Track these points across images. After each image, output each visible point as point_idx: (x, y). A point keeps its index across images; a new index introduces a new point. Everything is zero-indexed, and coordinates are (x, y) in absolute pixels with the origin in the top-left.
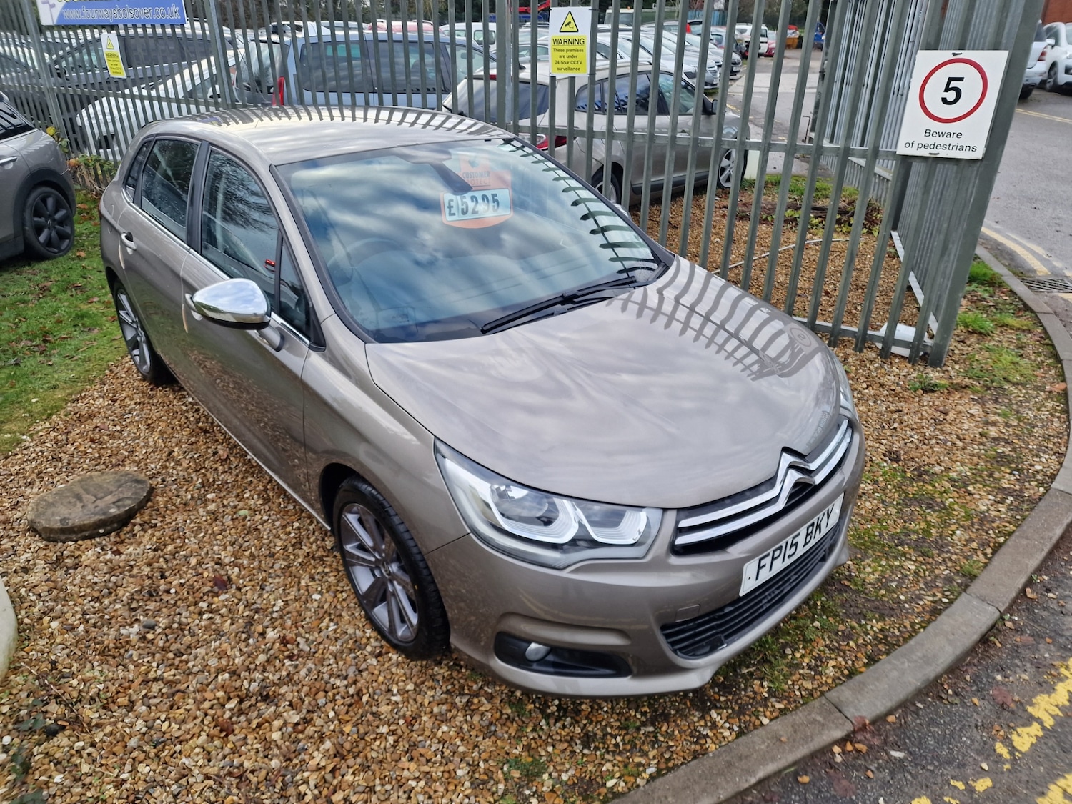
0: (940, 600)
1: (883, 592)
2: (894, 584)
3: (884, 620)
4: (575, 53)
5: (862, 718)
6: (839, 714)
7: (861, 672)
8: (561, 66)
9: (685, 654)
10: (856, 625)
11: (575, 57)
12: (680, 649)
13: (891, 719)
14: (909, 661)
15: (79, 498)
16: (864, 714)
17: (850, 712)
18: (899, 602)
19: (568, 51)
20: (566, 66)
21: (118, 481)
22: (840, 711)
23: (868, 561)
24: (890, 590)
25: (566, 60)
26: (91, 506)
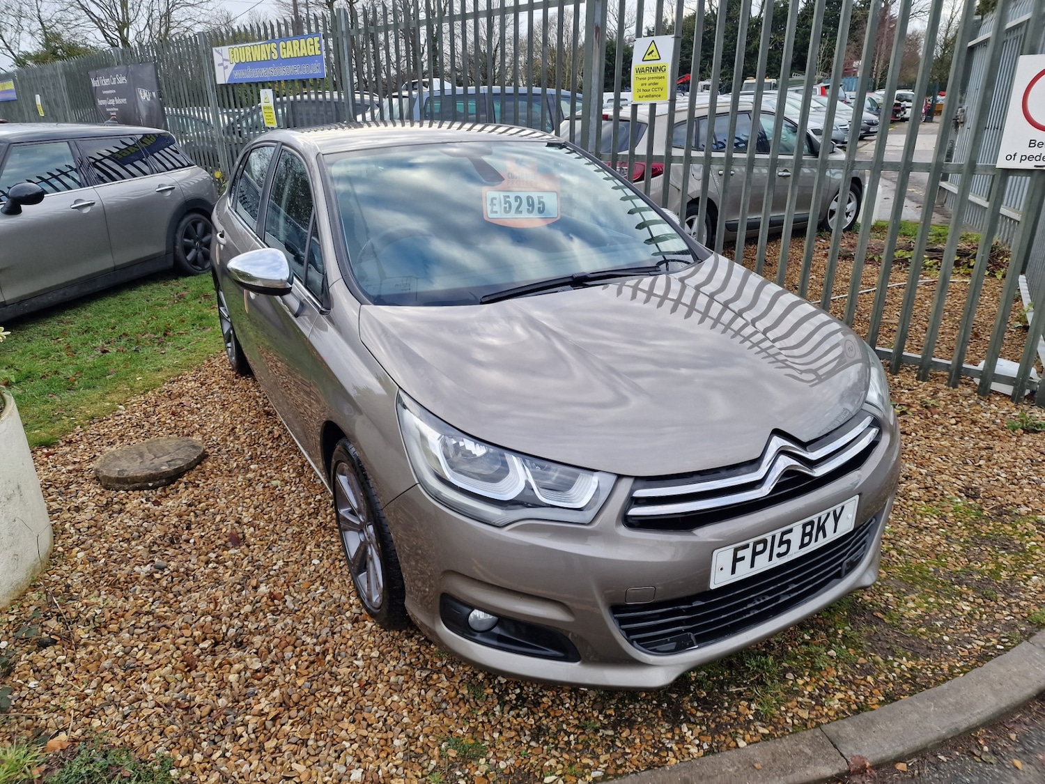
0: (994, 646)
1: (923, 630)
2: (939, 624)
3: (918, 659)
4: (656, 81)
5: (861, 758)
6: (834, 750)
7: (873, 709)
8: (642, 93)
9: (645, 647)
10: (881, 660)
11: (656, 84)
12: (639, 641)
13: (901, 766)
14: (936, 705)
15: (141, 455)
16: (865, 754)
17: (849, 750)
18: (940, 642)
19: (649, 78)
20: (647, 93)
21: (179, 445)
22: (835, 747)
23: (913, 596)
24: (932, 628)
25: (647, 87)
26: (148, 463)
